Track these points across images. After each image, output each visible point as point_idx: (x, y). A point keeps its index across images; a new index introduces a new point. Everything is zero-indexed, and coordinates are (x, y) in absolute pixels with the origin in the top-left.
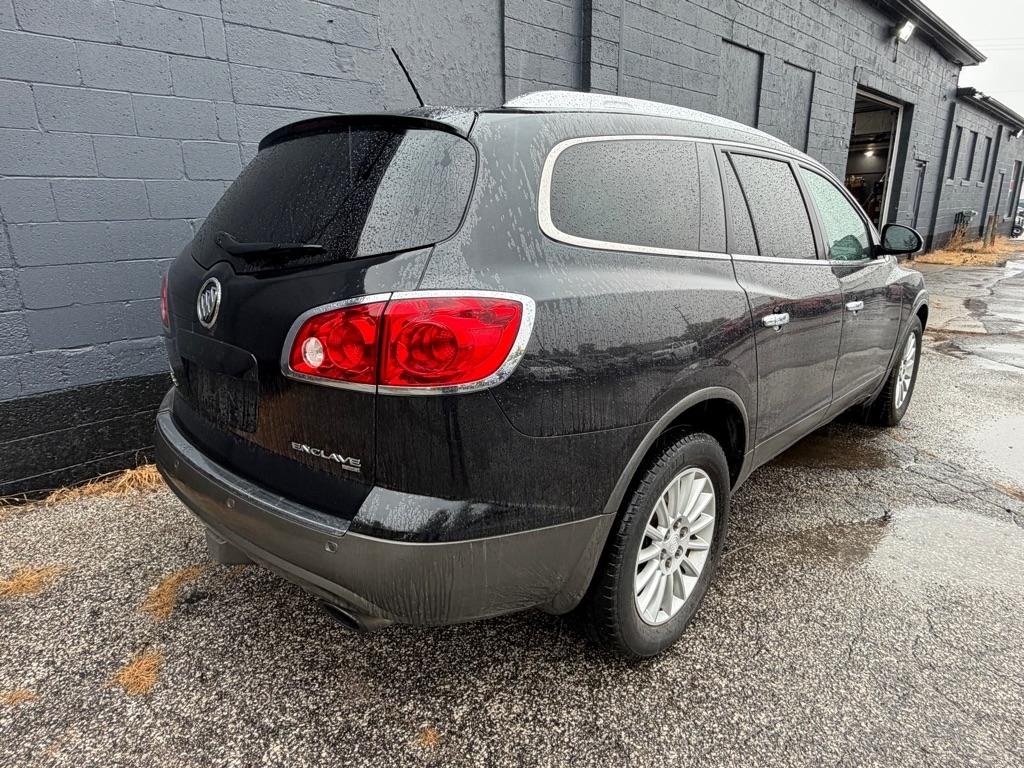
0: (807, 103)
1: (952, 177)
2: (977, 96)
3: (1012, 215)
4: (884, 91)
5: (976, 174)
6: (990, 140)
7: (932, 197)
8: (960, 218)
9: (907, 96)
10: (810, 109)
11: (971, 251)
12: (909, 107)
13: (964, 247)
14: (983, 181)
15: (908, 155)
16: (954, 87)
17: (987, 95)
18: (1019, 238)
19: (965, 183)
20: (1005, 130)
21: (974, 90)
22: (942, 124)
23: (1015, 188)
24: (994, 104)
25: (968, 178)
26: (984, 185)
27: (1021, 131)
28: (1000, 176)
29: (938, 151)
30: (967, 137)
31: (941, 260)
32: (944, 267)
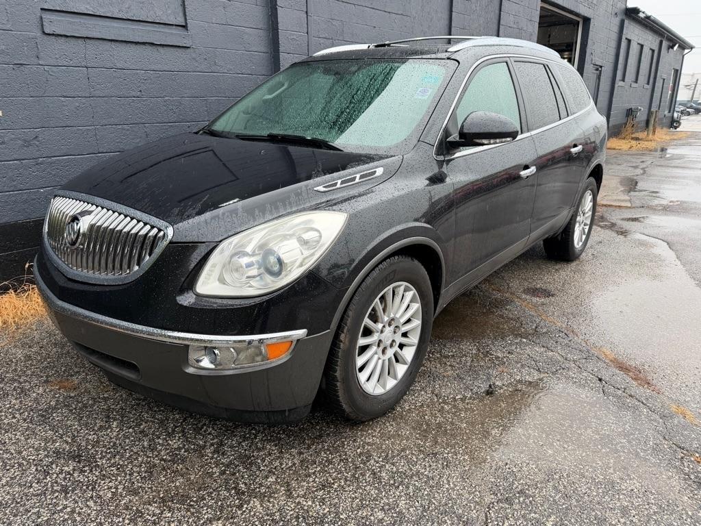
0: (497, 12)
1: (623, 80)
2: (641, 15)
3: (672, 111)
4: (565, 5)
5: (643, 78)
6: (653, 51)
7: (607, 95)
8: (630, 113)
9: (584, 10)
10: (500, 16)
11: (637, 139)
12: (587, 21)
13: (633, 136)
14: (648, 83)
15: (586, 60)
16: (624, 7)
17: (649, 14)
18: (678, 129)
19: (634, 85)
20: (665, 44)
21: (639, 9)
22: (614, 36)
23: (673, 90)
24: (655, 22)
25: (636, 81)
26: (650, 87)
27: (677, 45)
28: (662, 81)
29: (612, 58)
30: (634, 49)
31: (613, 146)
32: (615, 151)
